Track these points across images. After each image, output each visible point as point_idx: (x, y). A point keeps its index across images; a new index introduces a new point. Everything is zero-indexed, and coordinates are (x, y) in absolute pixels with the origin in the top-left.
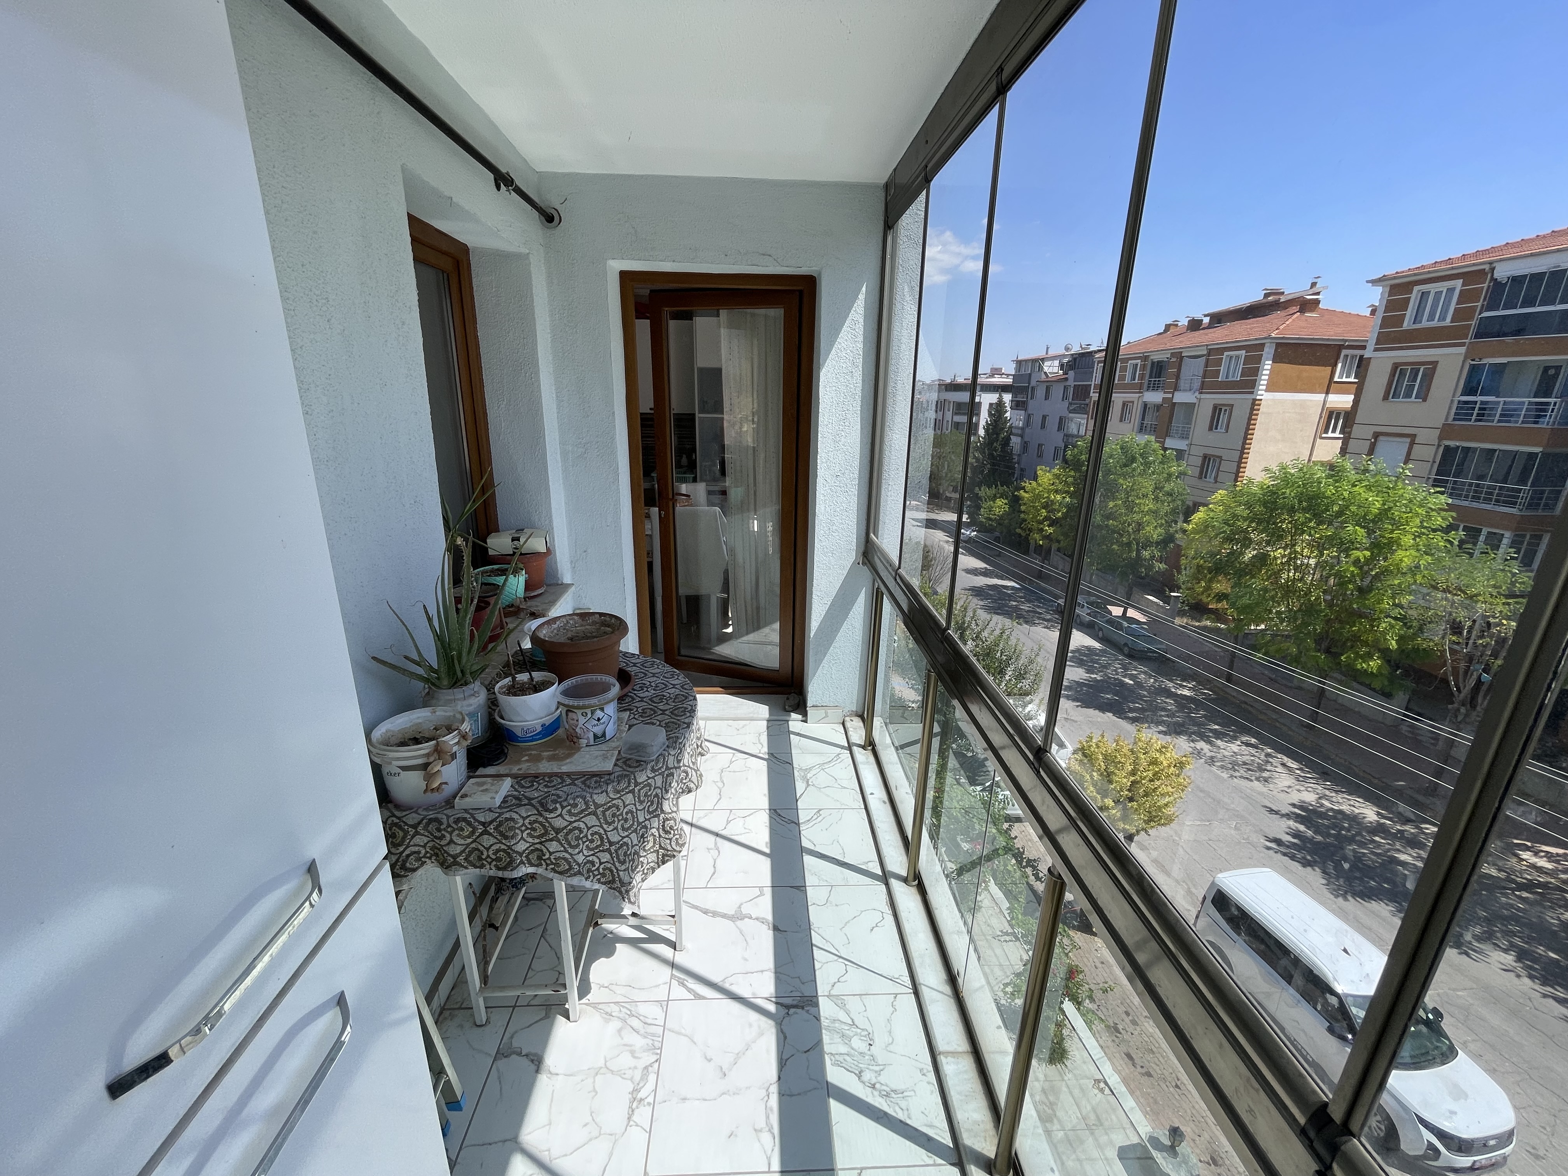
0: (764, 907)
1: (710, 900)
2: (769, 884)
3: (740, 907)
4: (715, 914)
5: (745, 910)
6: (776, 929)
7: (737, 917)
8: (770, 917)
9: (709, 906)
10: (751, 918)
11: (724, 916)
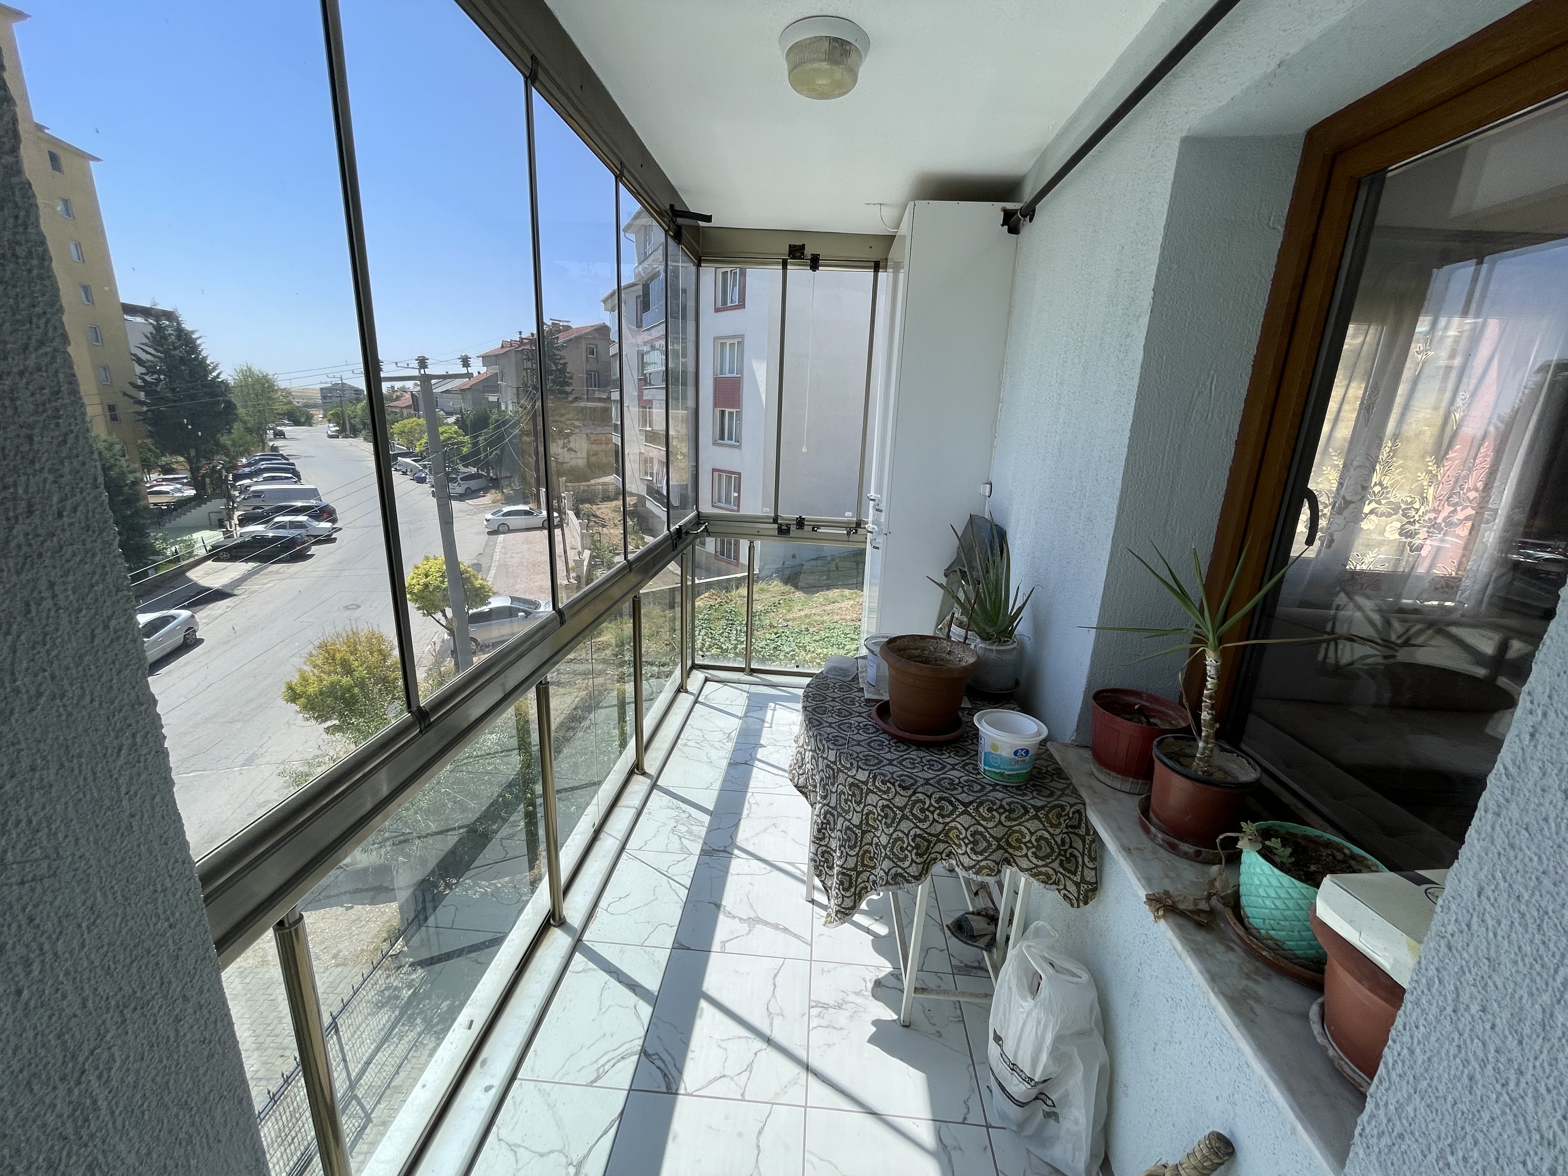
0: (724, 928)
1: (780, 943)
2: (713, 955)
3: (750, 931)
4: (776, 927)
5: (745, 927)
6: (718, 906)
7: (754, 921)
8: (721, 917)
9: (782, 936)
10: (740, 919)
11: (766, 923)
